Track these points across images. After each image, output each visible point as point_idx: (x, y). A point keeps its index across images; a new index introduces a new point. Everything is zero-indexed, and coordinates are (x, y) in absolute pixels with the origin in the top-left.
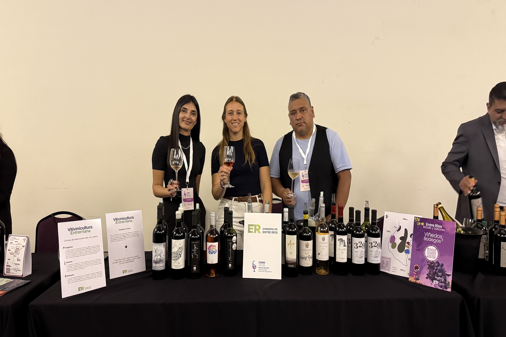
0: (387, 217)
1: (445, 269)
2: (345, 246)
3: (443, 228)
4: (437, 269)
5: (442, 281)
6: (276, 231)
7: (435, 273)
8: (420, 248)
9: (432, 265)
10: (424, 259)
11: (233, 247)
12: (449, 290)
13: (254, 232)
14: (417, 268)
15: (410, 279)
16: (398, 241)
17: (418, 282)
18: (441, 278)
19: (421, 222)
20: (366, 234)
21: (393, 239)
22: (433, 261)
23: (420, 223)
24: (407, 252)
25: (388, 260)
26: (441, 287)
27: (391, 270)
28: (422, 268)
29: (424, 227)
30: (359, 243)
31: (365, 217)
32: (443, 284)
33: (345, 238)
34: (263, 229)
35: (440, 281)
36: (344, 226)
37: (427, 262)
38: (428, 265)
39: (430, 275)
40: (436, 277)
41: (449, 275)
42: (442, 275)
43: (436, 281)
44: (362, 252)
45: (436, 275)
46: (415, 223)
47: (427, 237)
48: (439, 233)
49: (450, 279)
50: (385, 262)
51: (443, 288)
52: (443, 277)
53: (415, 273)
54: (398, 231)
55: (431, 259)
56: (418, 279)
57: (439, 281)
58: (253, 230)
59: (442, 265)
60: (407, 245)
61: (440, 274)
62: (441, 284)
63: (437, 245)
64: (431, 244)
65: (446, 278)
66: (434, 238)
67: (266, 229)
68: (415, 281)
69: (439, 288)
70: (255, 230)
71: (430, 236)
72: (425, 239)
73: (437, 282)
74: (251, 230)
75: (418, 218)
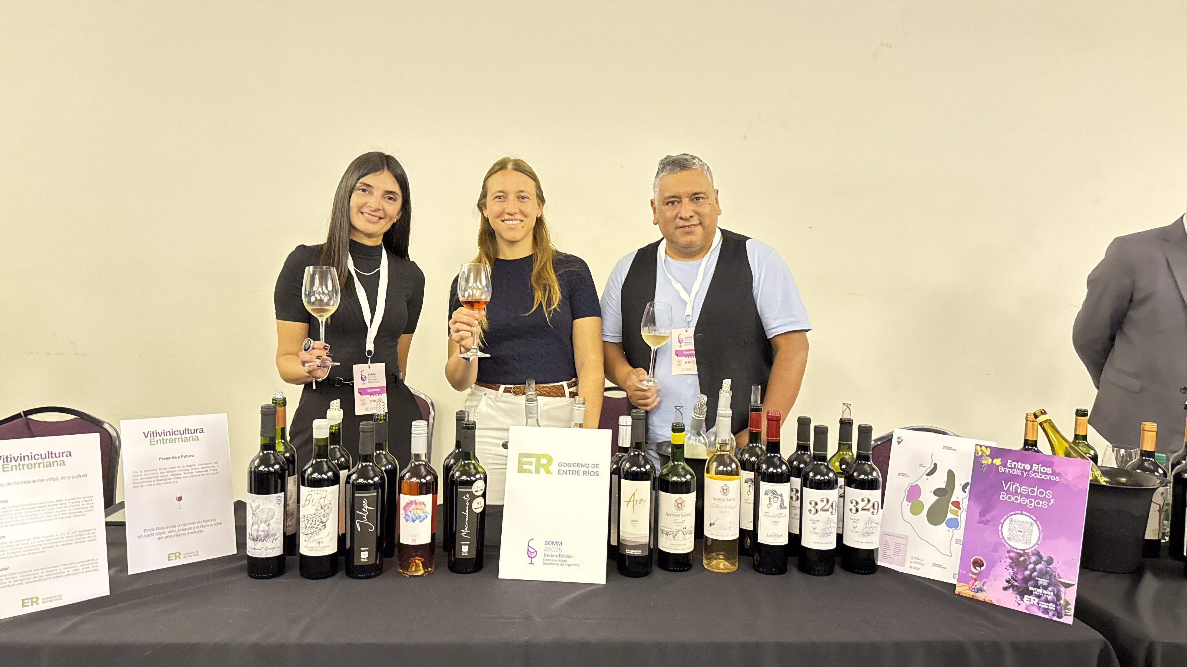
0: (899, 443)
1: (1058, 571)
2: (782, 507)
3: (1054, 473)
4: (1034, 570)
5: (1050, 598)
6: (595, 470)
7: (1030, 578)
8: (988, 517)
9: (1021, 559)
10: (999, 544)
11: (474, 505)
12: (1068, 619)
13: (533, 470)
14: (977, 563)
15: (957, 590)
16: (929, 499)
17: (980, 596)
18: (1045, 592)
19: (993, 456)
20: (841, 481)
21: (914, 493)
22: (1024, 550)
23: (990, 461)
24: (953, 524)
25: (899, 541)
26: (1046, 611)
27: (908, 564)
28: (992, 565)
29: (1001, 469)
30: (822, 501)
31: (840, 440)
32: (1052, 606)
33: (783, 489)
34: (560, 465)
35: (1043, 598)
36: (782, 462)
37: (1009, 552)
38: (1011, 558)
39: (1016, 583)
40: (1031, 588)
41: (1067, 586)
42: (1049, 585)
43: (1032, 598)
44: (829, 521)
45: (1031, 583)
46: (977, 460)
47: (1008, 492)
48: (1043, 484)
49: (1070, 596)
50: (892, 546)
51: (1051, 613)
52: (1050, 589)
53: (974, 576)
54: (928, 474)
55: (1020, 546)
56: (981, 590)
57: (1039, 597)
58: (533, 468)
59: (1050, 561)
60: (954, 508)
61: (1043, 581)
62: (1044, 605)
63: (1036, 514)
64: (1021, 509)
65: (1059, 591)
66: (1027, 496)
67: (569, 465)
68: (972, 593)
69: (1041, 614)
70: (539, 466)
71: (1016, 492)
72: (1003, 496)
73: (1034, 600)
74: (525, 467)
75: (987, 447)
